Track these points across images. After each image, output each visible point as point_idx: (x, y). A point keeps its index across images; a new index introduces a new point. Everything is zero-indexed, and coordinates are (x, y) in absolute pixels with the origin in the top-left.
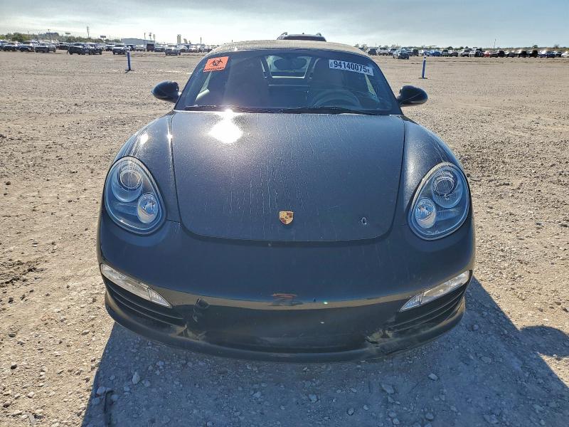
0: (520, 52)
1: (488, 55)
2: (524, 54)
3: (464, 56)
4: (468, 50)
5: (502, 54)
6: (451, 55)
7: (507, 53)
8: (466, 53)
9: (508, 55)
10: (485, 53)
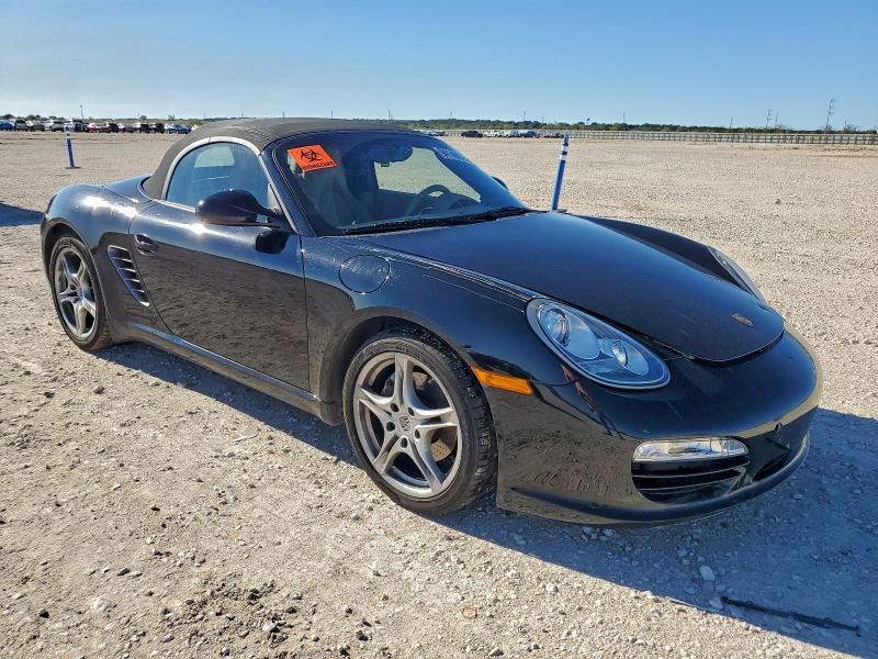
0: (138, 125)
1: (95, 130)
2: (145, 129)
3: (55, 130)
4: (61, 121)
5: (114, 128)
6: (32, 129)
7: (121, 126)
8: (57, 126)
9: (124, 130)
10: (90, 126)
